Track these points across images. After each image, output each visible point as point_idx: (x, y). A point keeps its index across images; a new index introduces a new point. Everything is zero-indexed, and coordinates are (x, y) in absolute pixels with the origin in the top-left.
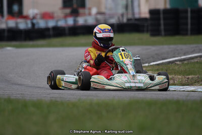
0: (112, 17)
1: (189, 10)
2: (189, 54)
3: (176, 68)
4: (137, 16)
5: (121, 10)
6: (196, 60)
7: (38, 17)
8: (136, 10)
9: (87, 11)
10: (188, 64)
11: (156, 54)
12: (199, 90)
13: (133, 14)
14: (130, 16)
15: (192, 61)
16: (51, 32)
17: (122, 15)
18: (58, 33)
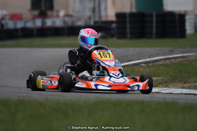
0: (79, 19)
1: (154, 14)
2: (154, 57)
3: (141, 69)
4: (104, 19)
5: (88, 13)
6: (160, 63)
7: (7, 17)
8: (103, 13)
9: (55, 13)
10: (153, 66)
11: (122, 56)
12: (163, 92)
13: (100, 17)
14: (97, 19)
15: (157, 63)
16: (20, 33)
17: (90, 18)
18: (26, 34)
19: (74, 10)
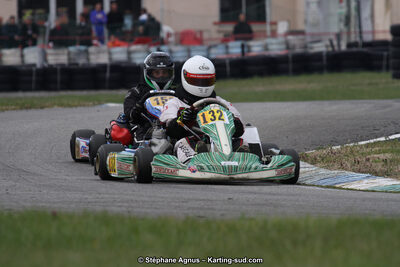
8: (366, 26)
13: (361, 32)
14: (354, 38)
17: (339, 36)
19: (306, 22)
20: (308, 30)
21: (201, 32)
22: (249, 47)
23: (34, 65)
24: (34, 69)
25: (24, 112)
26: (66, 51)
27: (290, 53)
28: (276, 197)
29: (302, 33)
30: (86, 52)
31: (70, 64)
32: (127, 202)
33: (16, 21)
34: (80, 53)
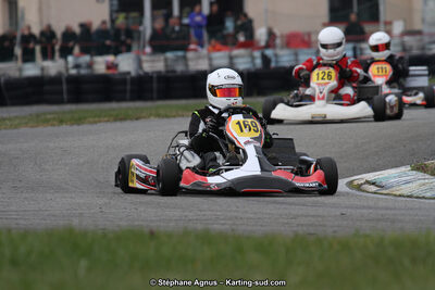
19: (423, 21)
20: (426, 29)
21: (309, 34)
22: (361, 49)
23: (129, 73)
24: (128, 77)
25: (118, 124)
26: (162, 57)
27: (407, 56)
28: (393, 212)
29: (419, 33)
30: (185, 58)
31: (167, 72)
32: (230, 219)
33: (108, 25)
34: (178, 59)
